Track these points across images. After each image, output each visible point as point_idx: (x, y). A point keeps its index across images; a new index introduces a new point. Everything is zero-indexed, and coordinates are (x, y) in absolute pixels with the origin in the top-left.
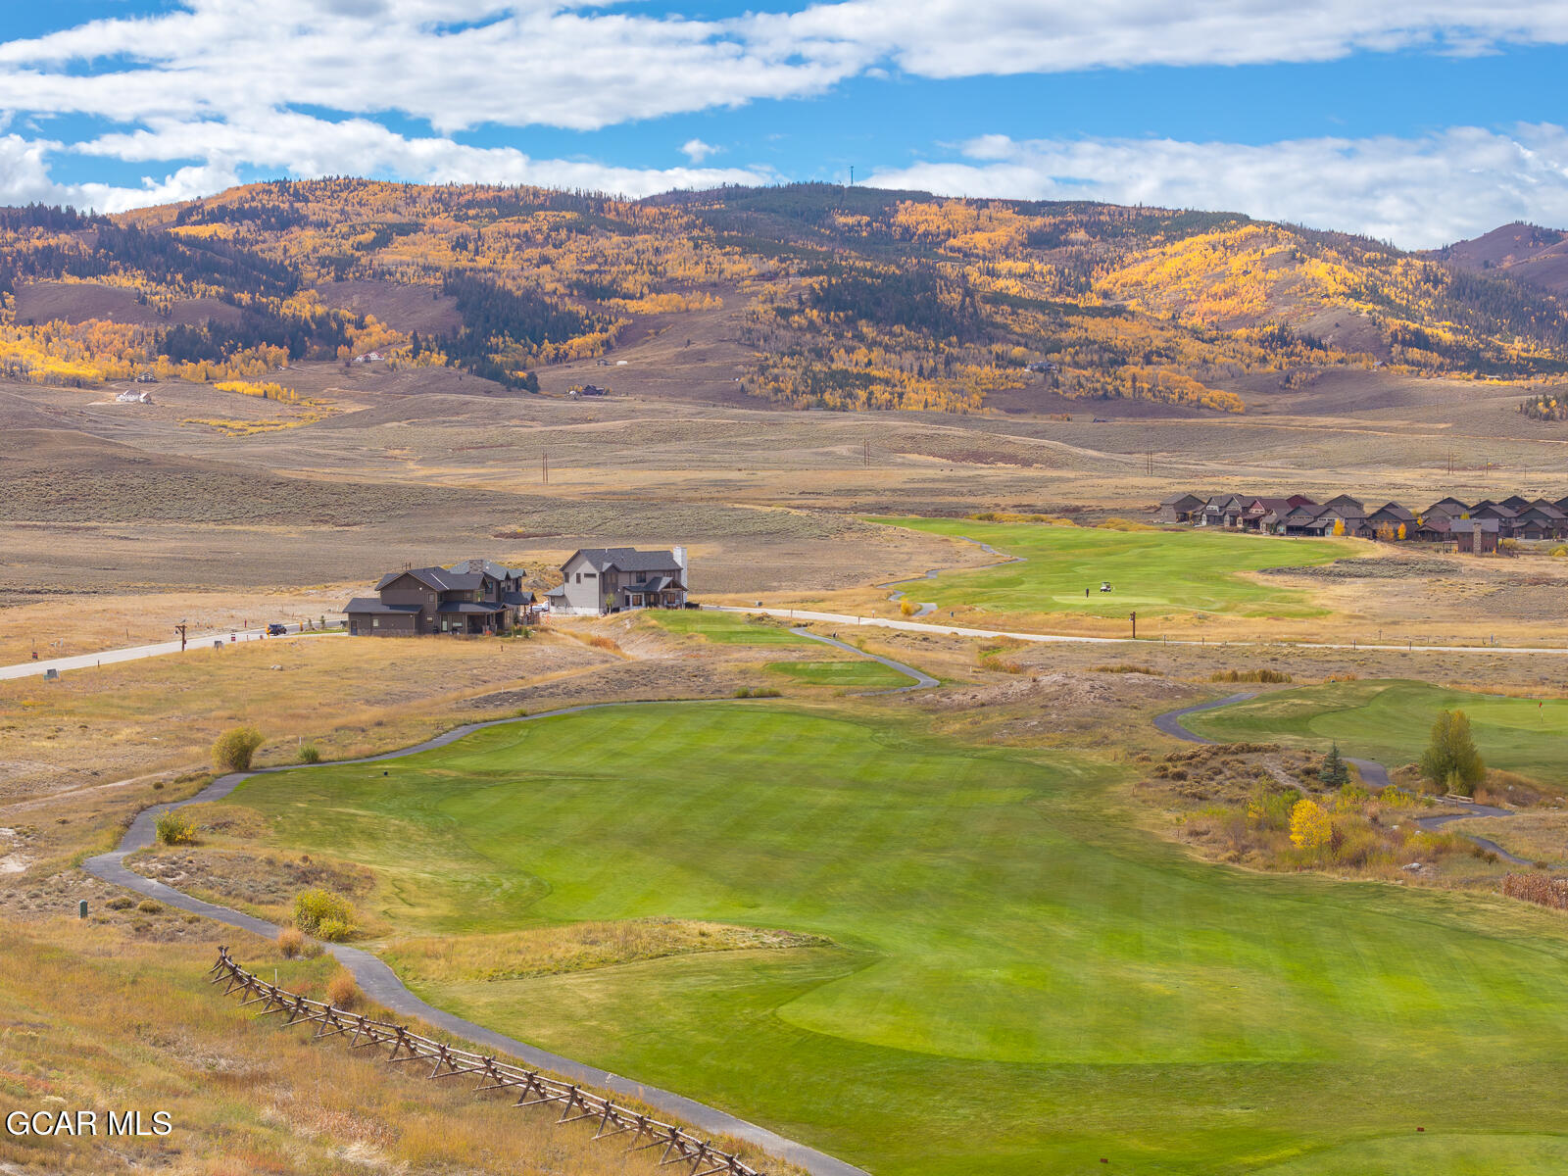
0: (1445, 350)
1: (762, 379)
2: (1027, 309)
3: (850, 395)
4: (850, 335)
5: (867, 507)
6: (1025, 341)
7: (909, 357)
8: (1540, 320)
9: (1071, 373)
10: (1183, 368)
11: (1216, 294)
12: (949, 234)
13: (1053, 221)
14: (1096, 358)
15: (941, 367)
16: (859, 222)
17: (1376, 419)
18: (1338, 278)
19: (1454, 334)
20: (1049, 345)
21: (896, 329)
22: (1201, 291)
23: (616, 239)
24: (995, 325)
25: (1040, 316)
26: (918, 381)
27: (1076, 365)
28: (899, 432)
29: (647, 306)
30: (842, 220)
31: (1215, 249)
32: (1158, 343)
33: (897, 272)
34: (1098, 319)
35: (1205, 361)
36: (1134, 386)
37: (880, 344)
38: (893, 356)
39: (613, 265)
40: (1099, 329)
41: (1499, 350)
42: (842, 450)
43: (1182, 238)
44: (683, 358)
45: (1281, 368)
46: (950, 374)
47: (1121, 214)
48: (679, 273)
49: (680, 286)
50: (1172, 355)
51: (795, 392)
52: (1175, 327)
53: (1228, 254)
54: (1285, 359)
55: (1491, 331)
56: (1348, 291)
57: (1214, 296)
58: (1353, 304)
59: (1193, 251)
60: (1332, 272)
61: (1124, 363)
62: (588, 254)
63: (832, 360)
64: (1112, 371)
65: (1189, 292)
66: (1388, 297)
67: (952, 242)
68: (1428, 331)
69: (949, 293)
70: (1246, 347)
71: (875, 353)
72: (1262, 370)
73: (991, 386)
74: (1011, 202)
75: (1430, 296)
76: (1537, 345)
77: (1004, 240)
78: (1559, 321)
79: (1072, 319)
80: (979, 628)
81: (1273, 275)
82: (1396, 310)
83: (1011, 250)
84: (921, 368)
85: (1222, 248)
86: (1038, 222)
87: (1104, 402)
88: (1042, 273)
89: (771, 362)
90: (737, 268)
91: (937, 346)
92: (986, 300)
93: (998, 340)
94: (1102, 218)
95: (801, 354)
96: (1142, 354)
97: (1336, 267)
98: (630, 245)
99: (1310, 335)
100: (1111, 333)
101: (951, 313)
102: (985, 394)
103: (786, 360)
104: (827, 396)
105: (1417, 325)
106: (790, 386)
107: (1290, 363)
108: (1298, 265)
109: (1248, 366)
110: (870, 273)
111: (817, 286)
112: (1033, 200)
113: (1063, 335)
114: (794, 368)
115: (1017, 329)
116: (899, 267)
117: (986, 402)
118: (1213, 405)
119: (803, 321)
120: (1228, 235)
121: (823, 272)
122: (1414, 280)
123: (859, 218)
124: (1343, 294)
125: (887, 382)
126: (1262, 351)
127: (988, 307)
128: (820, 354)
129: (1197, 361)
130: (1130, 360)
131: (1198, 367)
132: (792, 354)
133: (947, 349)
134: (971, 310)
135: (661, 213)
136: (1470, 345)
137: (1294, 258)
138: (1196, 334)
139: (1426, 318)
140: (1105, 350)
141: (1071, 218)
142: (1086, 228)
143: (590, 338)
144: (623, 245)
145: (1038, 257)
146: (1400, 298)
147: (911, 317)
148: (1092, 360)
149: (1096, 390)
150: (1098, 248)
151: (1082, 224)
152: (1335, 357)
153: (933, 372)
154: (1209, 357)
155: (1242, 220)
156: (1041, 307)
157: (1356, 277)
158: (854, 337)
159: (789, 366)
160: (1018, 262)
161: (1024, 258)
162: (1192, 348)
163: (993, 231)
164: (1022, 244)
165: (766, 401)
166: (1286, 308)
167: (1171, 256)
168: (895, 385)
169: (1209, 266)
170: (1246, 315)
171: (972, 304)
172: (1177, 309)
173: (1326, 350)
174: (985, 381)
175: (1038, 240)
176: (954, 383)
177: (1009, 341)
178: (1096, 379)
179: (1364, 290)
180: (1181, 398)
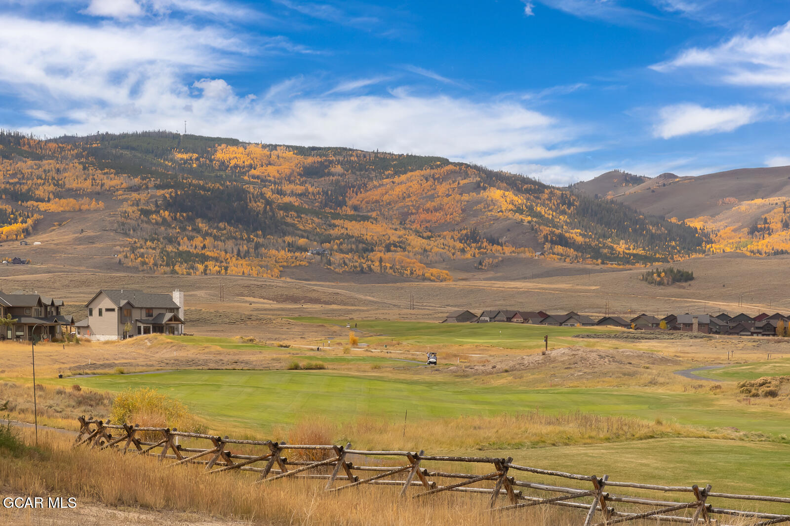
0: (578, 247)
1: (132, 256)
2: (307, 215)
3: (193, 268)
4: (190, 228)
6: (306, 234)
7: (230, 244)
8: (635, 231)
9: (337, 257)
10: (410, 254)
11: (429, 209)
12: (251, 167)
13: (320, 160)
15: (252, 251)
16: (191, 158)
18: (508, 200)
19: (583, 237)
20: (323, 237)
21: (221, 225)
22: (419, 207)
23: (30, 162)
24: (287, 224)
25: (316, 219)
26: (237, 259)
27: (341, 251)
28: (238, 282)
29: (53, 206)
30: (179, 156)
31: (427, 180)
32: (394, 238)
33: (221, 187)
34: (354, 222)
35: (425, 250)
36: (381, 266)
37: (211, 235)
38: (219, 243)
39: (28, 179)
40: (355, 228)
41: (612, 248)
43: (406, 173)
44: (80, 241)
45: (474, 256)
46: (258, 255)
47: (365, 157)
48: (74, 185)
49: (75, 194)
50: (403, 246)
51: (155, 264)
52: (405, 229)
53: (436, 183)
54: (477, 251)
55: (605, 237)
56: (515, 209)
57: (428, 211)
58: (518, 217)
59: (413, 180)
60: (504, 196)
61: (372, 250)
62: (11, 172)
63: (179, 244)
64: (365, 255)
65: (411, 207)
66: (540, 213)
67: (253, 172)
68: (567, 235)
69: (256, 203)
70: (451, 243)
71: (208, 240)
72: (462, 257)
73: (285, 264)
74: (292, 146)
75: (566, 214)
76: (634, 246)
77: (288, 171)
78: (647, 232)
79: (337, 222)
81: (466, 197)
82: (546, 222)
83: (292, 178)
84: (239, 251)
85: (432, 180)
86: (310, 160)
88: (313, 193)
89: (138, 245)
90: (113, 183)
91: (249, 237)
92: (280, 208)
93: (289, 234)
94: (352, 158)
95: (158, 240)
97: (507, 193)
98: (40, 166)
99: (491, 235)
100: (364, 232)
101: (257, 215)
102: (282, 269)
103: (149, 243)
104: (177, 268)
105: (560, 231)
106: (152, 261)
107: (480, 253)
108: (482, 191)
109: (453, 254)
110: (203, 188)
111: (167, 196)
113: (332, 232)
114: (154, 249)
115: (301, 227)
116: (221, 185)
117: (282, 274)
119: (159, 219)
120: (436, 171)
121: (172, 187)
122: (556, 203)
123: (191, 155)
124: (512, 210)
125: (216, 259)
126: (462, 245)
127: (281, 212)
128: (171, 240)
132: (152, 240)
133: (256, 239)
134: (270, 213)
135: (59, 147)
136: (593, 244)
137: (479, 186)
138: (418, 234)
139: (564, 227)
140: (360, 243)
141: (332, 158)
142: (342, 165)
143: (15, 227)
144: (35, 167)
145: (310, 183)
146: (548, 214)
147: (232, 218)
148: (351, 248)
149: (355, 267)
150: (350, 178)
151: (339, 162)
152: (508, 250)
153: (247, 254)
154: (428, 248)
155: (445, 162)
156: (316, 214)
157: (519, 200)
158: (193, 230)
159: (151, 247)
160: (298, 187)
161: (302, 184)
162: (417, 242)
163: (280, 165)
164: (300, 174)
165: (135, 269)
166: (475, 219)
167: (398, 184)
168: (222, 262)
169: (423, 191)
170: (449, 223)
171: (271, 209)
172: (404, 219)
173: (502, 246)
174: (281, 260)
175: (311, 172)
176: (261, 261)
177: (296, 235)
178: (354, 260)
179: (524, 208)
180: (412, 273)
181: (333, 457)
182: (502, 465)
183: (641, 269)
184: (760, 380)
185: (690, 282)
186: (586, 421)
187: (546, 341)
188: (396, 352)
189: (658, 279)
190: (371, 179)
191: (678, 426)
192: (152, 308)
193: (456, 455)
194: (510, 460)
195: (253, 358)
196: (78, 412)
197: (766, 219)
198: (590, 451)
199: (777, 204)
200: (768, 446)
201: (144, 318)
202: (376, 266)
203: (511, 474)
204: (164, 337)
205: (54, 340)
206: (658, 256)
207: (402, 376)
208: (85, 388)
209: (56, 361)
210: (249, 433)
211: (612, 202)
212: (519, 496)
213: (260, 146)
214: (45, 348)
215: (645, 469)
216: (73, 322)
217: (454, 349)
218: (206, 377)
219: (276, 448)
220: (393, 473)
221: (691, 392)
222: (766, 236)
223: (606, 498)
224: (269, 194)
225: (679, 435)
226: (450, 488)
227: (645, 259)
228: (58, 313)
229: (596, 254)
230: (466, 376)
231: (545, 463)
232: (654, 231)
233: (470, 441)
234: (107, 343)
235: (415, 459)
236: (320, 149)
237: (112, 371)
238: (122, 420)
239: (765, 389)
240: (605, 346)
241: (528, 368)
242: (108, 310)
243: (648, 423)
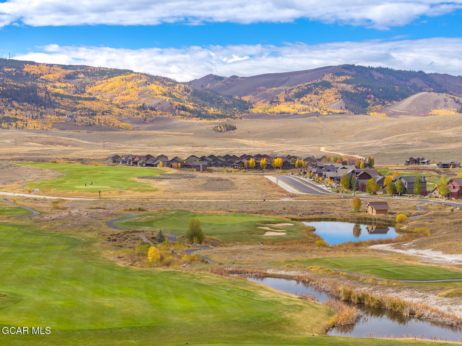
0: (191, 111)
2: (66, 98)
3: (10, 124)
4: (10, 105)
5: (16, 159)
6: (65, 108)
7: (29, 113)
8: (218, 103)
9: (79, 118)
10: (114, 116)
11: (123, 94)
12: (41, 75)
13: (73, 71)
14: (87, 113)
15: (39, 116)
16: (12, 70)
17: (171, 132)
18: (159, 90)
19: (193, 106)
20: (72, 109)
21: (25, 104)
22: (119, 93)
24: (56, 103)
25: (70, 100)
26: (32, 120)
27: (81, 115)
28: (26, 136)
30: (6, 70)
31: (123, 80)
32: (106, 109)
33: (25, 86)
34: (88, 101)
35: (120, 114)
36: (99, 122)
37: (20, 108)
38: (24, 112)
40: (88, 104)
41: (207, 111)
42: (8, 141)
43: (113, 77)
46: (42, 118)
47: (94, 70)
50: (110, 112)
52: (111, 104)
53: (127, 82)
54: (144, 114)
55: (204, 106)
56: (162, 94)
57: (123, 95)
58: (164, 98)
59: (116, 81)
60: (158, 88)
61: (96, 115)
63: (4, 113)
64: (92, 117)
65: (115, 93)
66: (174, 95)
67: (42, 77)
68: (186, 106)
69: (41, 93)
70: (133, 110)
71: (18, 111)
73: (55, 122)
74: (60, 65)
75: (186, 95)
76: (217, 110)
77: (58, 77)
78: (223, 103)
79: (80, 101)
80: (52, 196)
81: (140, 89)
82: (177, 100)
83: (60, 80)
84: (33, 116)
85: (125, 80)
86: (69, 71)
87: (89, 126)
88: (70, 87)
91: (38, 109)
92: (53, 95)
93: (57, 108)
94: (88, 70)
96: (101, 112)
97: (159, 86)
99: (151, 106)
100: (92, 106)
101: (42, 99)
102: (53, 124)
105: (183, 104)
108: (148, 86)
109: (133, 116)
110: (16, 86)
112: (67, 65)
113: (77, 106)
115: (63, 104)
117: (53, 126)
118: (123, 127)
120: (127, 76)
121: (1, 86)
122: (182, 91)
123: (12, 69)
124: (161, 94)
125: (22, 120)
126: (137, 111)
127: (53, 97)
128: (0, 111)
129: (118, 114)
130: (98, 114)
131: (118, 116)
133: (41, 110)
134: (48, 98)
136: (198, 110)
137: (146, 83)
138: (117, 106)
139: (185, 102)
140: (90, 111)
141: (79, 70)
145: (69, 82)
146: (178, 96)
147: (29, 100)
150: (87, 80)
151: (82, 72)
152: (159, 113)
153: (37, 117)
154: (122, 113)
155: (131, 72)
156: (71, 97)
157: (165, 89)
158: (11, 106)
161: (65, 83)
162: (117, 110)
163: (55, 74)
164: (64, 78)
166: (144, 98)
167: (110, 82)
168: (25, 121)
169: (121, 85)
170: (132, 100)
171: (49, 96)
173: (156, 111)
174: (53, 120)
176: (43, 121)
177: (60, 108)
178: (87, 119)
179: (167, 93)
180: (113, 125)
185: (234, 130)
189: (220, 129)
190: (97, 80)
197: (277, 97)
199: (282, 90)
202: (97, 123)
206: (227, 115)
211: (208, 89)
213: (45, 65)
222: (277, 105)
224: (48, 88)
227: (222, 116)
229: (200, 114)
232: (226, 103)
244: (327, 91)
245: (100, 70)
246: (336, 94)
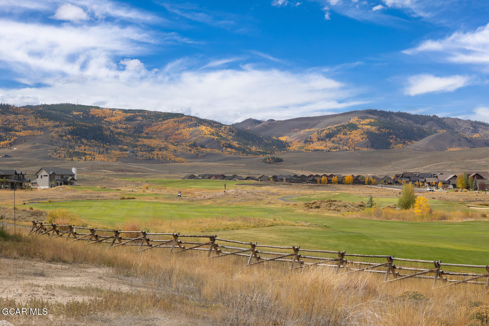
0: (236, 149)
1: (55, 154)
2: (127, 136)
3: (80, 158)
4: (79, 142)
6: (127, 144)
7: (96, 148)
8: (259, 142)
9: (140, 153)
10: (169, 152)
12: (104, 117)
13: (132, 114)
15: (105, 151)
18: (208, 130)
19: (238, 145)
20: (134, 145)
21: (92, 141)
22: (172, 133)
23: (13, 116)
24: (119, 140)
25: (131, 138)
26: (99, 155)
27: (142, 151)
28: (99, 164)
29: (22, 134)
30: (75, 113)
31: (176, 122)
32: (163, 146)
33: (92, 126)
34: (146, 139)
35: (175, 150)
36: (157, 157)
37: (88, 145)
38: (91, 148)
39: (12, 123)
40: (147, 142)
41: (250, 149)
42: (84, 169)
43: (167, 120)
44: (33, 148)
46: (107, 153)
47: (151, 113)
48: (31, 125)
49: (31, 128)
50: (166, 149)
51: (65, 157)
52: (167, 142)
53: (179, 124)
54: (196, 151)
55: (247, 144)
56: (211, 134)
57: (176, 134)
58: (212, 137)
59: (170, 123)
60: (206, 129)
61: (154, 151)
62: (5, 120)
63: (75, 149)
64: (151, 153)
65: (169, 133)
66: (221, 135)
67: (105, 119)
68: (232, 144)
69: (106, 132)
70: (186, 147)
71: (87, 147)
72: (190, 153)
74: (121, 109)
75: (231, 135)
76: (259, 148)
77: (119, 119)
78: (264, 142)
79: (140, 139)
81: (191, 129)
82: (223, 139)
83: (121, 122)
84: (99, 151)
85: (178, 122)
86: (129, 115)
87: (149, 160)
88: (130, 128)
89: (58, 149)
90: (48, 124)
91: (104, 145)
93: (120, 144)
94: (145, 114)
95: (66, 147)
96: (158, 148)
97: (208, 127)
98: (17, 117)
99: (202, 144)
100: (150, 143)
101: (107, 136)
102: (117, 158)
104: (74, 158)
105: (229, 142)
106: (63, 156)
107: (197, 151)
108: (198, 127)
109: (187, 152)
110: (85, 126)
111: (70, 129)
112: (127, 109)
113: (137, 143)
114: (64, 151)
115: (125, 141)
116: (92, 124)
117: (117, 160)
118: (178, 161)
119: (66, 138)
120: (179, 119)
121: (72, 126)
122: (227, 131)
123: (80, 113)
124: (210, 134)
125: (90, 155)
126: (190, 148)
127: (117, 135)
128: (71, 147)
130: (156, 150)
131: (173, 152)
132: (63, 147)
133: (106, 146)
134: (112, 136)
135: (25, 110)
136: (242, 147)
137: (197, 125)
138: (172, 144)
139: (231, 141)
140: (149, 147)
141: (137, 114)
142: (141, 117)
143: (6, 142)
144: (15, 118)
145: (129, 124)
146: (224, 136)
147: (96, 138)
148: (145, 150)
149: (147, 157)
150: (145, 121)
151: (140, 115)
152: (208, 150)
153: (103, 153)
155: (182, 115)
156: (131, 136)
157: (213, 130)
158: (81, 143)
159: (63, 150)
160: (124, 125)
161: (125, 124)
162: (172, 147)
163: (117, 117)
164: (124, 120)
165: (56, 159)
166: (195, 138)
167: (164, 124)
168: (92, 156)
169: (174, 127)
170: (185, 139)
171: (113, 134)
172: (166, 138)
173: (206, 148)
174: (117, 155)
175: (129, 119)
176: (108, 155)
177: (123, 145)
178: (147, 155)
179: (215, 133)
180: (170, 160)
181: (141, 236)
182: (213, 238)
183: (262, 157)
184: (313, 202)
185: (281, 162)
186: (245, 219)
187: (225, 186)
188: (164, 192)
189: (269, 161)
190: (153, 122)
191: (282, 221)
192: (63, 175)
193: (193, 234)
194: (216, 236)
195: (105, 195)
196: (32, 219)
197: (311, 137)
198: (247, 232)
199: (315, 131)
200: (320, 229)
201: (60, 179)
202: (155, 157)
203: (216, 242)
204: (68, 187)
205: (22, 189)
206: (268, 152)
207: (167, 202)
208: (35, 209)
209: (22, 197)
210: (105, 226)
211: (250, 130)
212: (220, 252)
213: (108, 109)
214: (19, 192)
215: (271, 239)
216: (30, 181)
217: (188, 190)
218: (85, 203)
219: (117, 233)
220: (167, 242)
221: (285, 207)
222: (311, 144)
223: (257, 252)
224: (112, 128)
225: (283, 225)
226: (191, 249)
227: (263, 153)
228: (23, 177)
229: (244, 151)
230: (193, 201)
231: (229, 237)
232: (266, 142)
233: (198, 228)
234: (44, 189)
235: (176, 236)
236: (133, 110)
237: (46, 201)
238: (51, 222)
239: (315, 205)
240: (249, 188)
241: (218, 198)
242: (45, 176)
243: (270, 219)
244: (354, 132)
245: (156, 113)
246: (362, 134)
